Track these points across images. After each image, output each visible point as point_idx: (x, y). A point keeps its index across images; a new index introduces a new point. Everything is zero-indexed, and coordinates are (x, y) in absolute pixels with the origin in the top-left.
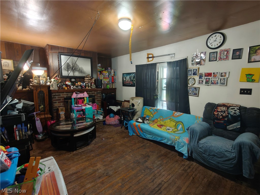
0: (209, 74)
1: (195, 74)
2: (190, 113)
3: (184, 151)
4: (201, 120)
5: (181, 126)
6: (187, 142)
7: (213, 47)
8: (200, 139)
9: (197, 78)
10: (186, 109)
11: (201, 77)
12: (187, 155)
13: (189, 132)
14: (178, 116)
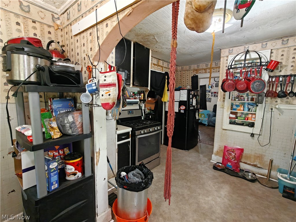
0: (215, 93)
1: (209, 92)
2: (207, 110)
3: (206, 123)
4: (212, 112)
5: (203, 116)
6: (207, 120)
7: (217, 81)
8: (212, 117)
9: (210, 94)
10: (205, 108)
11: (212, 93)
12: (207, 124)
13: (208, 115)
14: (202, 111)
